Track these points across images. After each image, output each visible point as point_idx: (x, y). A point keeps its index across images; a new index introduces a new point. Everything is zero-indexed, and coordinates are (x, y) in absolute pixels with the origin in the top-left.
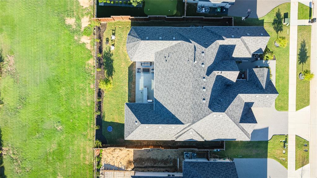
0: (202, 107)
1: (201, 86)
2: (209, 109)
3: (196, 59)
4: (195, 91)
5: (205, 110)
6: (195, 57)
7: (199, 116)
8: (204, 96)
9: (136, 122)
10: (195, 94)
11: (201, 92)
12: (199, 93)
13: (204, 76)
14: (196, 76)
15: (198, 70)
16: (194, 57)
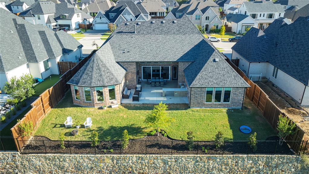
0: (181, 24)
1: (160, 25)
2: (182, 18)
3: (131, 31)
4: (165, 31)
5: (184, 21)
6: (129, 32)
7: (191, 27)
8: (170, 22)
9: (214, 61)
10: (169, 32)
11: (166, 25)
12: (167, 28)
13: (150, 23)
14: (149, 31)
15: (143, 29)
16: (129, 34)
